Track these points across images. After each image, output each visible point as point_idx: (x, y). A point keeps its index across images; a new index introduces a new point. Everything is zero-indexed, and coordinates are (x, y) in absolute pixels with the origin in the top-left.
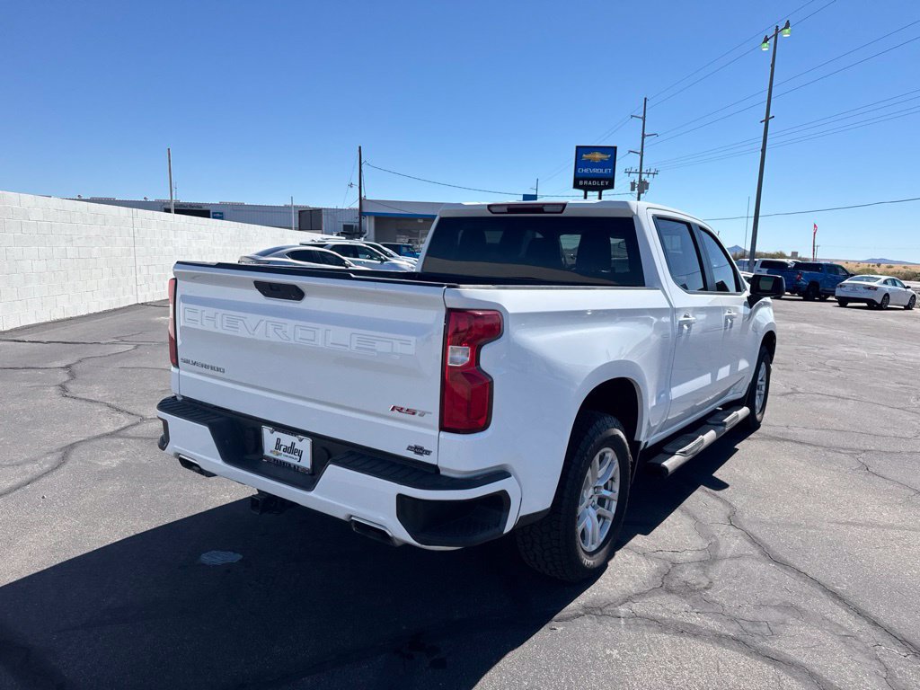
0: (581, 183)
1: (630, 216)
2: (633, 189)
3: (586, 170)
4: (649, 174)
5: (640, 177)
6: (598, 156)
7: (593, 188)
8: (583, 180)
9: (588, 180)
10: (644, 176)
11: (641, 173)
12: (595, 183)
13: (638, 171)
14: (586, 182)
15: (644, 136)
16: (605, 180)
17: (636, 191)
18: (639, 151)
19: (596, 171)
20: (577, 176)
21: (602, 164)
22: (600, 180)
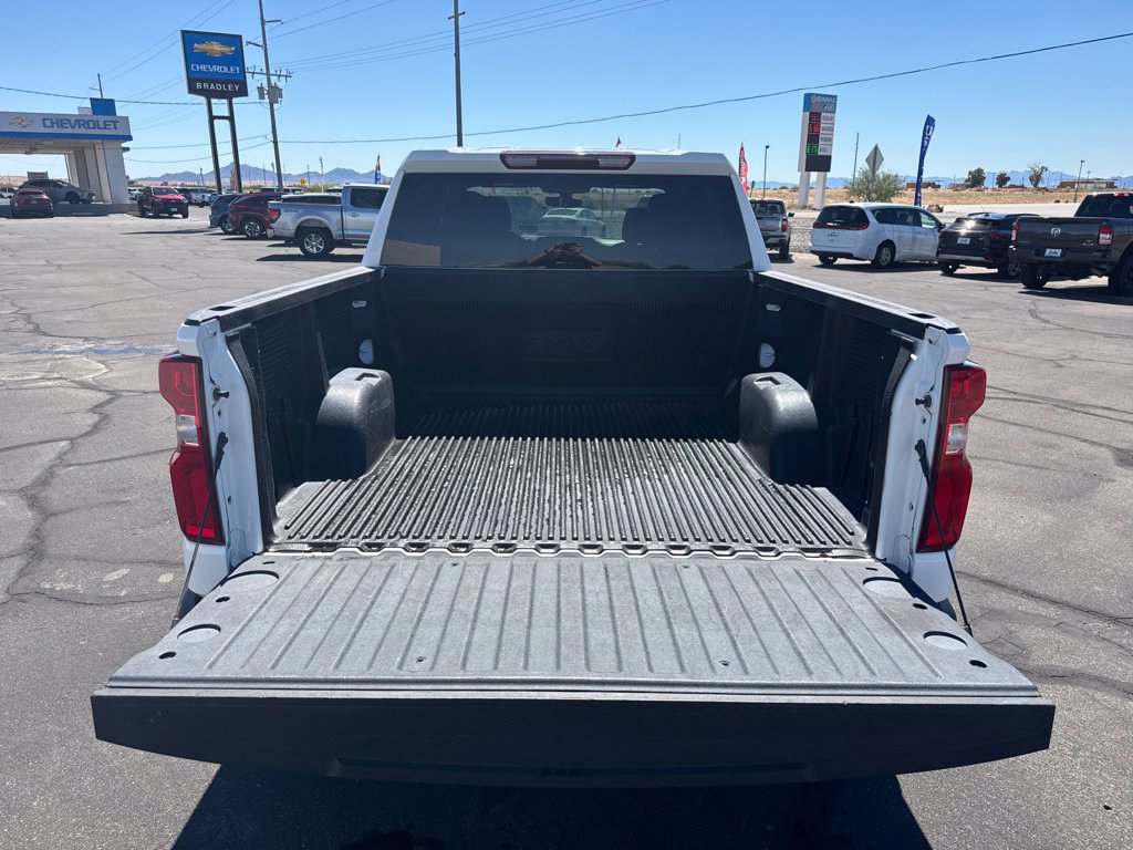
0: (199, 85)
1: (727, 174)
2: (262, 97)
3: (203, 68)
4: (279, 76)
5: (269, 80)
6: (217, 47)
7: (219, 95)
8: (202, 81)
9: (209, 82)
10: (273, 79)
11: (268, 74)
12: (219, 87)
13: (265, 71)
14: (206, 85)
15: (263, 24)
16: (234, 83)
17: (267, 100)
18: (261, 43)
19: (218, 68)
20: (191, 75)
21: (224, 60)
22: (226, 83)
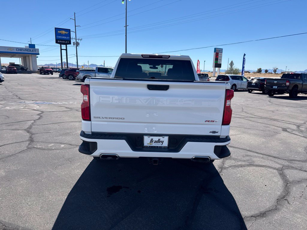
0: (58, 41)
1: (189, 60)
2: (74, 45)
3: (60, 37)
4: (79, 40)
5: (76, 41)
6: (64, 32)
7: (64, 44)
8: (59, 40)
9: (61, 40)
10: (77, 40)
11: (76, 39)
12: (64, 42)
13: (75, 38)
14: (60, 41)
15: (75, 27)
16: (67, 41)
17: (75, 45)
18: (75, 31)
19: (64, 37)
20: (57, 39)
21: (65, 35)
22: (66, 41)
